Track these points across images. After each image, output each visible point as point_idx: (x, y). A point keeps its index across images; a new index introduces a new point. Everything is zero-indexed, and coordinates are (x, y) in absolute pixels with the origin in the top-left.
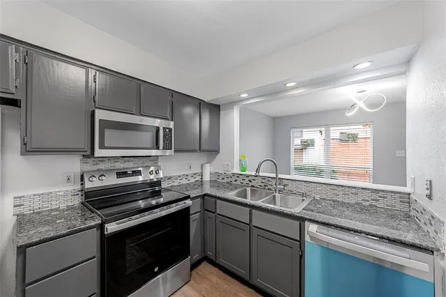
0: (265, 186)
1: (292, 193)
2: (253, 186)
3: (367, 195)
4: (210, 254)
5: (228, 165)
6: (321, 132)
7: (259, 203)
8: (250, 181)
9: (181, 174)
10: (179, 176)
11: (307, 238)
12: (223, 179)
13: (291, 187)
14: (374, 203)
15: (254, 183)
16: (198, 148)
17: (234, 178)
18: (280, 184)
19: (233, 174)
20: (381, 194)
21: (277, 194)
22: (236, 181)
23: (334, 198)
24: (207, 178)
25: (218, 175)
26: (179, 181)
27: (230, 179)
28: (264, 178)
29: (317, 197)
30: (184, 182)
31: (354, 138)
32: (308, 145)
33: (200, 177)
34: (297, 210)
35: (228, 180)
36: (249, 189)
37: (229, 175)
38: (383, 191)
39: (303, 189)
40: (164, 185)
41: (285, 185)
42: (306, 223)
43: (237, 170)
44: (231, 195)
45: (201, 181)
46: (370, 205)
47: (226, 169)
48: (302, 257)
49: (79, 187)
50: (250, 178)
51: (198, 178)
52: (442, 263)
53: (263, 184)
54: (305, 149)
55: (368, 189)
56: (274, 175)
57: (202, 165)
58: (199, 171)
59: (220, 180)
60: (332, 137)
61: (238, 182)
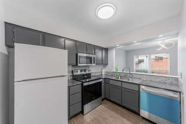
0: (125, 76)
1: (135, 78)
2: (120, 76)
3: (162, 78)
4: (107, 97)
5: (111, 69)
6: (147, 56)
7: (125, 80)
8: (120, 74)
9: (96, 72)
11: (141, 90)
13: (135, 76)
14: (165, 81)
15: (121, 75)
16: (102, 63)
18: (131, 75)
19: (113, 72)
20: (168, 78)
21: (130, 78)
22: (114, 74)
23: (151, 80)
24: (103, 73)
25: (108, 72)
26: (95, 74)
28: (125, 73)
29: (145, 80)
30: (97, 74)
31: (161, 58)
32: (141, 62)
34: (138, 82)
35: (111, 74)
36: (119, 77)
38: (168, 77)
39: (140, 76)
40: (92, 75)
41: (133, 76)
43: (115, 71)
44: (114, 78)
45: (102, 74)
46: (164, 82)
48: (139, 96)
49: (71, 74)
50: (120, 73)
51: (101, 73)
52: (183, 96)
53: (124, 75)
54: (140, 63)
55: (163, 77)
56: (129, 72)
57: (102, 69)
58: (101, 71)
59: (108, 74)
60: (151, 58)
61: (115, 75)
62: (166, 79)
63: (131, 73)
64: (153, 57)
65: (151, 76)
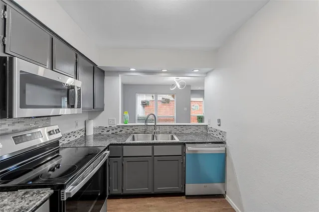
3: (194, 128)
5: (113, 120)
6: (153, 97)
8: (133, 130)
9: (70, 131)
10: (69, 134)
12: (108, 131)
15: (136, 131)
16: (92, 106)
17: (119, 130)
19: (119, 127)
22: (121, 131)
24: (91, 132)
25: (103, 129)
26: (68, 139)
27: (115, 131)
30: (73, 139)
31: (168, 101)
33: (84, 132)
34: (177, 140)
35: (114, 132)
36: (136, 136)
37: (114, 127)
42: (186, 145)
43: (120, 124)
45: (85, 137)
47: (112, 123)
50: (133, 128)
51: (83, 134)
56: (154, 124)
57: (85, 121)
58: (83, 127)
59: (105, 132)
60: (158, 100)
61: (123, 132)
62: (197, 128)
63: (157, 124)
64: (160, 98)
65: (182, 127)
